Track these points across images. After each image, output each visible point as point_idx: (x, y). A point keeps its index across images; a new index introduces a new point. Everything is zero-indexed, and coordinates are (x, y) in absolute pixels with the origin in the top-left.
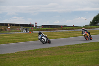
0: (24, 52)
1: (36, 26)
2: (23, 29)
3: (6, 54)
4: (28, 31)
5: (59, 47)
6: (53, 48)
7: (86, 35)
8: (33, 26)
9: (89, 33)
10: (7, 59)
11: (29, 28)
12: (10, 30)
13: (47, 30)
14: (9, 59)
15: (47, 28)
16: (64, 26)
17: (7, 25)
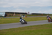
0: (22, 27)
1: (29, 14)
2: (22, 15)
3: (13, 29)
4: (25, 17)
5: (41, 25)
6: (37, 25)
7: (49, 19)
8: (27, 14)
9: (51, 18)
10: (13, 31)
11: (25, 15)
12: (15, 16)
13: (34, 16)
14: (14, 31)
15: (34, 15)
16: (43, 14)
17: (13, 13)
